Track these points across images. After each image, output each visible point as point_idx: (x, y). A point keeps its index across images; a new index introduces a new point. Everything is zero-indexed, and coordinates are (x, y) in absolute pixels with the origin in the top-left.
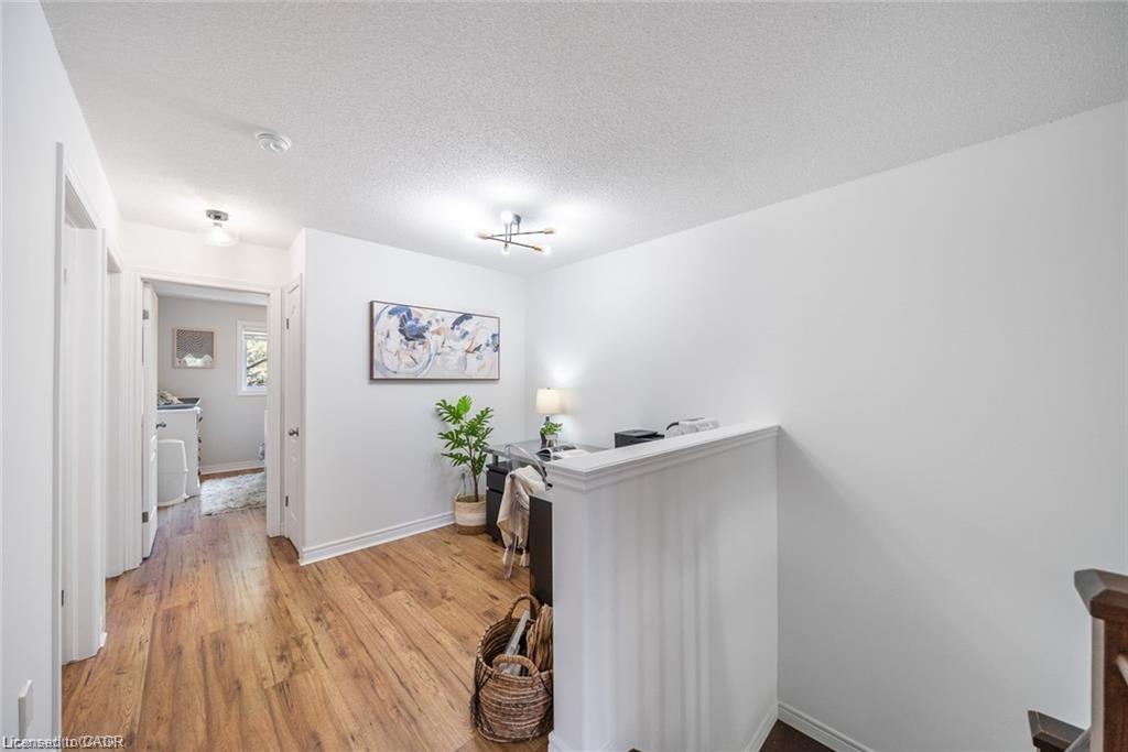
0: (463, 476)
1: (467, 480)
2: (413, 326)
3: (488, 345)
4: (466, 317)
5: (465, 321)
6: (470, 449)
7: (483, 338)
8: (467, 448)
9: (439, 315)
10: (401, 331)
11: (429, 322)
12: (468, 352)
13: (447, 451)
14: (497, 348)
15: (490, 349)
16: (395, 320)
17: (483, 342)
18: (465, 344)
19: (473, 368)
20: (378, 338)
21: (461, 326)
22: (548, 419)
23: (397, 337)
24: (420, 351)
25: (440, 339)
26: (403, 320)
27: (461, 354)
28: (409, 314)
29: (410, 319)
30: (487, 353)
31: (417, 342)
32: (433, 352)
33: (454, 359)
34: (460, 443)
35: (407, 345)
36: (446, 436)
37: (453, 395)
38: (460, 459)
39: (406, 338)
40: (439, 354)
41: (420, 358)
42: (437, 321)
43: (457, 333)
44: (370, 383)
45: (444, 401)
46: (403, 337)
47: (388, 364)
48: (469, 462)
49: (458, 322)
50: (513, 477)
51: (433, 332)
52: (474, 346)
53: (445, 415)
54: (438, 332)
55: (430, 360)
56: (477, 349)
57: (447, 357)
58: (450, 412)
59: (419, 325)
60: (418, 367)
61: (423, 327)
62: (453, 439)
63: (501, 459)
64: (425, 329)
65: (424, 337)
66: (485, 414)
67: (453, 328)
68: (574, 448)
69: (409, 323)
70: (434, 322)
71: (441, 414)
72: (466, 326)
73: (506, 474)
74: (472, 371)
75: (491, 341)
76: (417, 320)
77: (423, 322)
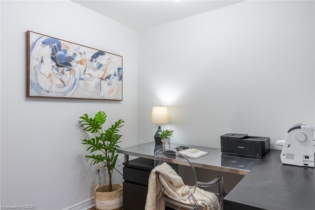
0: (98, 171)
1: (101, 174)
2: (62, 55)
3: (115, 75)
4: (101, 53)
5: (100, 57)
6: (106, 150)
7: (112, 70)
8: (104, 150)
9: (82, 49)
10: (53, 59)
11: (74, 54)
12: (102, 79)
13: (89, 153)
14: (121, 78)
15: (117, 78)
16: (48, 50)
17: (112, 73)
18: (100, 73)
19: (106, 91)
20: (34, 63)
21: (98, 59)
22: (159, 127)
23: (49, 64)
24: (68, 76)
25: (82, 67)
26: (55, 50)
27: (98, 80)
28: (59, 46)
29: (60, 50)
30: (115, 80)
31: (66, 69)
32: (77, 77)
33: (93, 83)
34: (99, 147)
35: (58, 70)
36: (89, 142)
37: (92, 110)
38: (99, 159)
39: (57, 65)
40: (82, 79)
41: (68, 81)
42: (80, 53)
43: (95, 64)
44: (26, 100)
45: (86, 115)
46: (54, 64)
47: (42, 85)
48: (105, 161)
49: (95, 56)
50: (157, 173)
51: (77, 62)
52: (106, 75)
53: (86, 126)
54: (81, 62)
55: (75, 84)
56: (108, 77)
57: (87, 82)
58: (90, 124)
59: (67, 55)
60: (66, 89)
61: (70, 57)
62: (94, 144)
63: (131, 158)
64: (71, 59)
65: (70, 65)
66: (118, 124)
67: (91, 61)
68: (188, 148)
69: (59, 53)
70: (78, 54)
71: (82, 126)
72: (101, 59)
73: (150, 171)
74: (105, 93)
75: (117, 72)
76: (65, 51)
77: (70, 54)
